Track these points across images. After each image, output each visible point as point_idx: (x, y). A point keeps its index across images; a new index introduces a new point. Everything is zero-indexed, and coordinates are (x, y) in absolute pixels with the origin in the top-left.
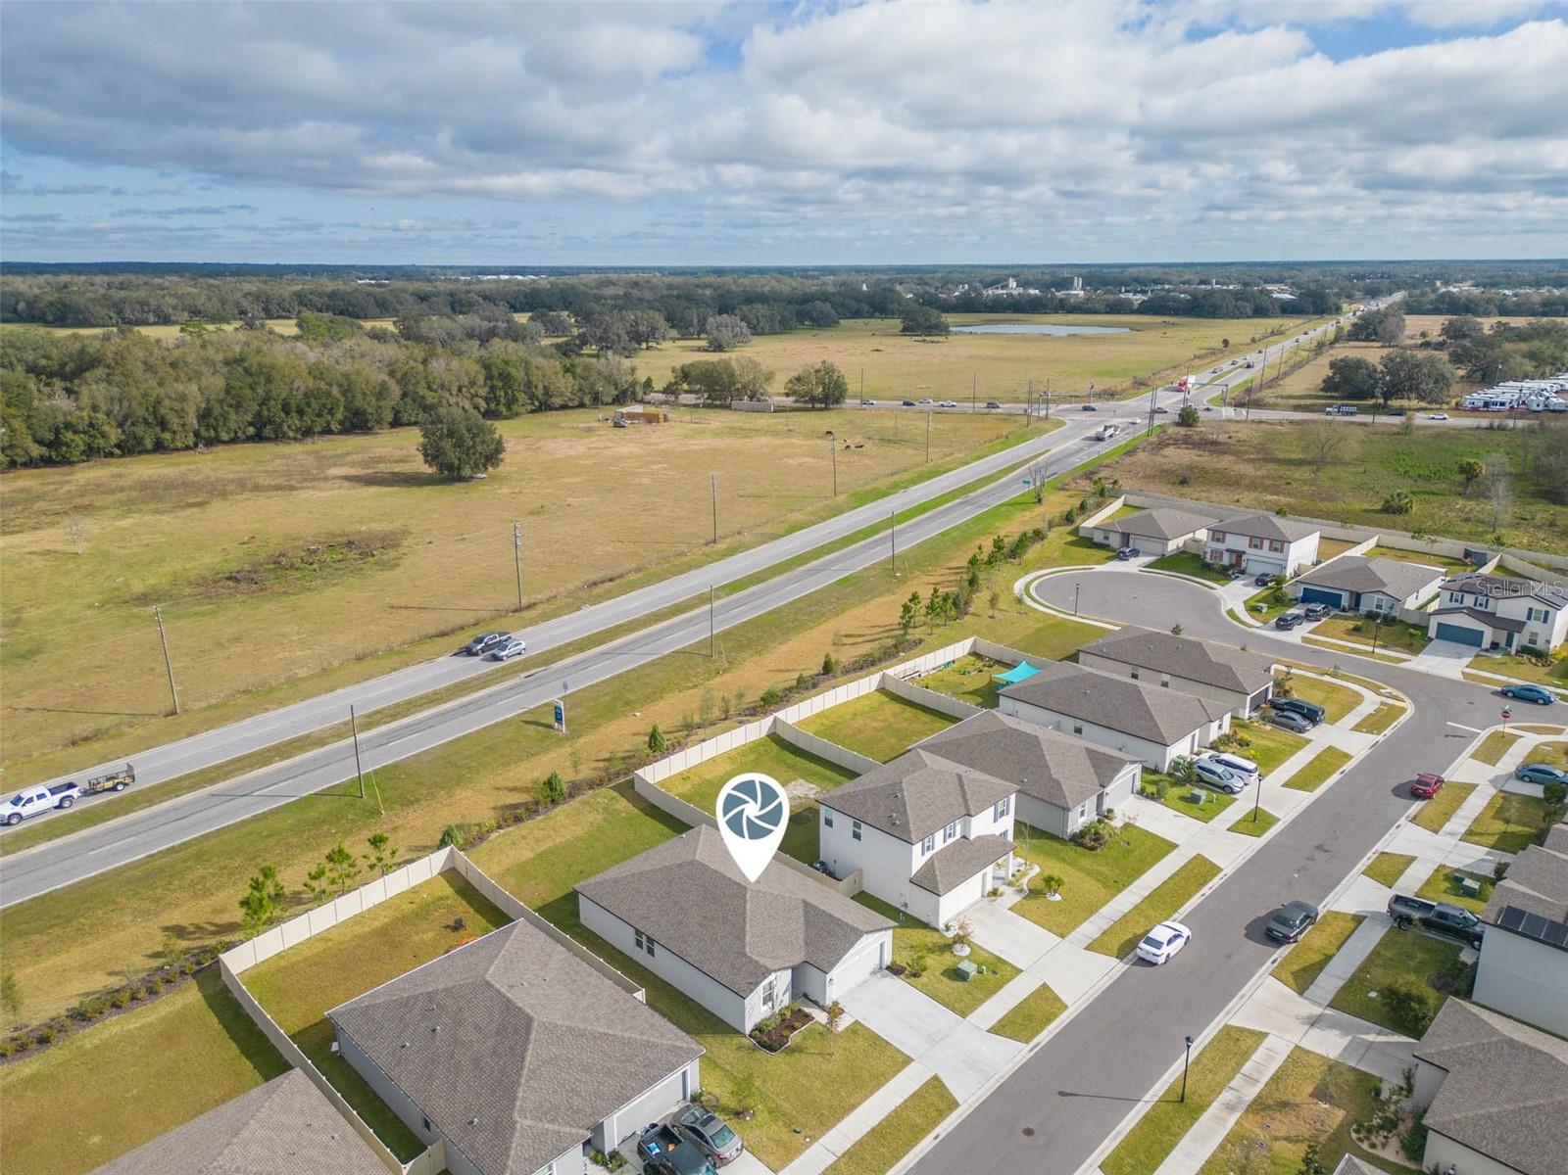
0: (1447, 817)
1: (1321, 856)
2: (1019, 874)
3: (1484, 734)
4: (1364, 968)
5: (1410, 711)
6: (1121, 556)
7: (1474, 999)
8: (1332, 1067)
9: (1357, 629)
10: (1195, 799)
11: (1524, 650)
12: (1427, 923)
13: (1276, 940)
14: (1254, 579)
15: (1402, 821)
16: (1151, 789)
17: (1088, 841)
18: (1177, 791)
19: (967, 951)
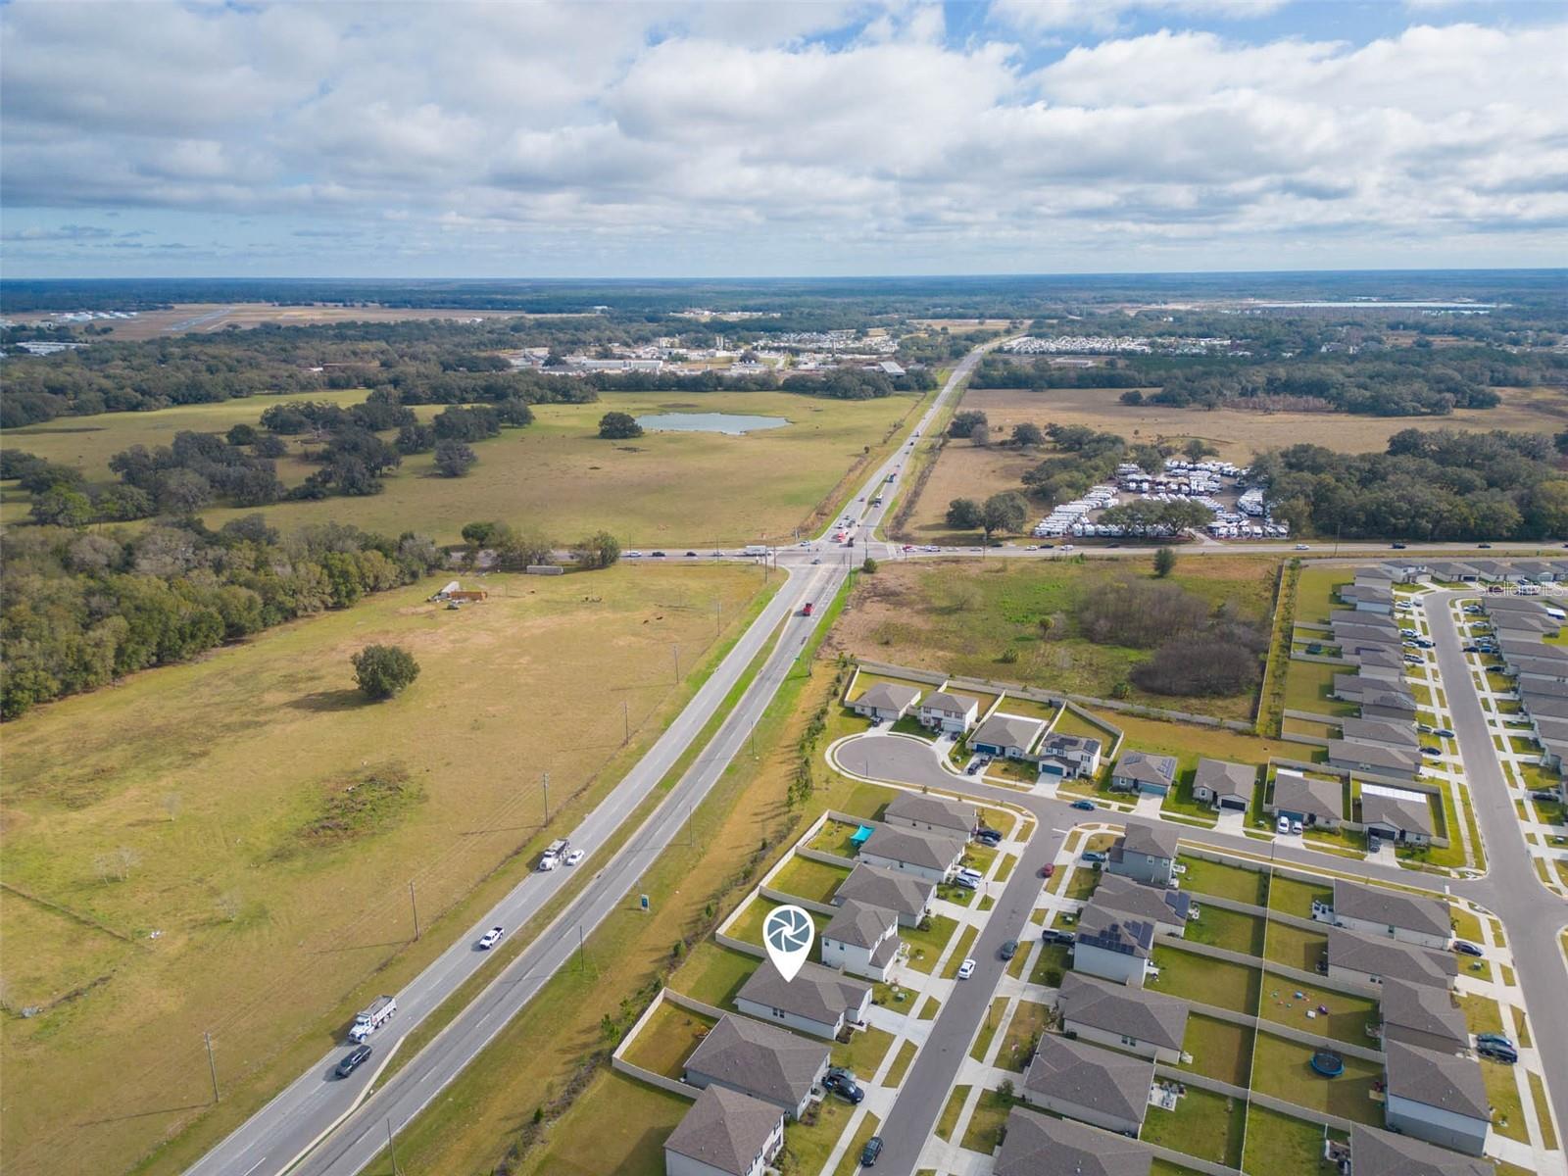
0: (1058, 885)
1: (1014, 916)
2: (904, 950)
3: (1068, 833)
4: (1037, 965)
5: (1037, 825)
6: (875, 724)
7: (1075, 968)
8: (1034, 1005)
9: (1006, 770)
10: (960, 896)
11: (1081, 776)
12: (1056, 941)
13: (1006, 959)
14: (949, 735)
15: (1042, 891)
16: (942, 894)
17: (925, 927)
18: (951, 892)
19: (897, 989)
